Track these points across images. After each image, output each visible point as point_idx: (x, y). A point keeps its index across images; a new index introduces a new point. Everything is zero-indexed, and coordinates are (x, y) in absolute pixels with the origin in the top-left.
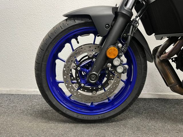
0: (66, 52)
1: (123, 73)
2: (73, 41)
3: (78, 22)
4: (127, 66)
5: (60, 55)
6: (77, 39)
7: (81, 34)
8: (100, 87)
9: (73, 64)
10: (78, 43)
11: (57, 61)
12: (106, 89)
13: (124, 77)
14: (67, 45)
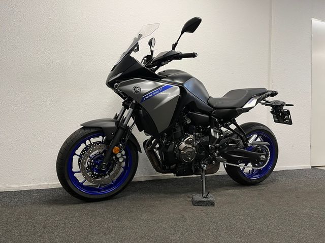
1: (123, 162)
2: (87, 142)
4: (125, 157)
6: (90, 140)
8: (107, 173)
9: (89, 158)
12: (111, 174)
13: (124, 164)
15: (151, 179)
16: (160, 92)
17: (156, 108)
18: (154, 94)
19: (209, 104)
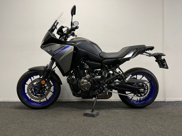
0: (29, 82)
2: (32, 78)
3: (32, 72)
5: (27, 83)
6: (33, 77)
7: (35, 75)
10: (34, 78)
11: (26, 85)
14: (30, 79)
15: (80, 101)
16: (62, 50)
17: (60, 59)
18: (59, 51)
19: (101, 57)
